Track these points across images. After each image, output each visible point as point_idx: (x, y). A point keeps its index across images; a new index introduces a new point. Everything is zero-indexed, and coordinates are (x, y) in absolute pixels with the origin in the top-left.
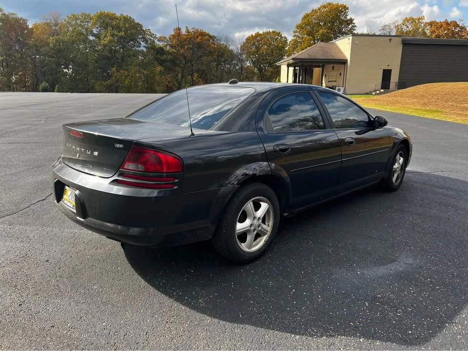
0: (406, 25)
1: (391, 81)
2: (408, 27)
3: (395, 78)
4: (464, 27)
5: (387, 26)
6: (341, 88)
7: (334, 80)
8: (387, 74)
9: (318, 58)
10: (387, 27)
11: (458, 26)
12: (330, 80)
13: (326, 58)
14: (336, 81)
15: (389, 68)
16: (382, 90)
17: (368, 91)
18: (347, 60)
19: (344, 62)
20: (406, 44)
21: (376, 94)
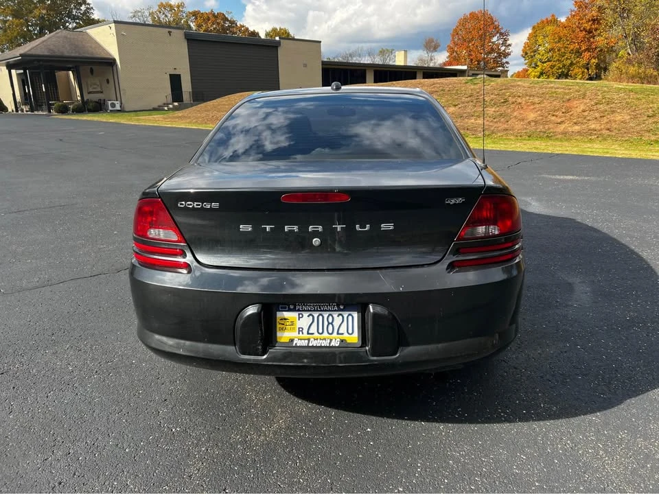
0: (164, 14)
1: (183, 90)
2: (166, 16)
3: (186, 86)
4: (234, 21)
5: (139, 12)
6: (116, 102)
7: (99, 89)
8: (175, 80)
9: (66, 54)
10: (140, 14)
11: (227, 19)
12: (91, 90)
13: (80, 56)
14: (102, 92)
15: (177, 72)
16: (176, 104)
17: (155, 106)
18: (114, 60)
19: (111, 63)
20: (191, 39)
21: (169, 109)
